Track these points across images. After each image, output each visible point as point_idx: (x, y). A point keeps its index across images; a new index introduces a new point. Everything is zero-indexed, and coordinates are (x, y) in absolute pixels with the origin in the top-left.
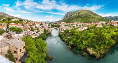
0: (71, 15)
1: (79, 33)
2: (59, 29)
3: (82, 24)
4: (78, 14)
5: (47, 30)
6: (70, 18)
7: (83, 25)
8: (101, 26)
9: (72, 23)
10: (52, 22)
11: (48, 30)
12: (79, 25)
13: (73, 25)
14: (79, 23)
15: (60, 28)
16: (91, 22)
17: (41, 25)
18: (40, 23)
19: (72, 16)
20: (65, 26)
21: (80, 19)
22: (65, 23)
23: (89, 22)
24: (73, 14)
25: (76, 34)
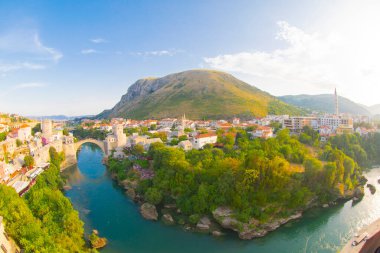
0: (152, 91)
1: (184, 158)
2: (106, 144)
3: (193, 125)
4: (180, 86)
5: (59, 150)
6: (145, 102)
7: (197, 127)
8: (270, 135)
9: (155, 123)
10: (76, 120)
11: (63, 153)
12: (183, 127)
13: (161, 130)
14: (184, 120)
15: (110, 140)
16: (230, 119)
17: (38, 133)
18: (33, 125)
19: (156, 93)
20: (129, 132)
21: (185, 105)
22: (128, 122)
23: (223, 118)
24: (159, 87)
25: (172, 162)
